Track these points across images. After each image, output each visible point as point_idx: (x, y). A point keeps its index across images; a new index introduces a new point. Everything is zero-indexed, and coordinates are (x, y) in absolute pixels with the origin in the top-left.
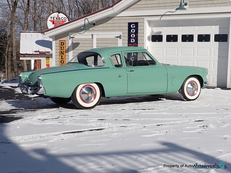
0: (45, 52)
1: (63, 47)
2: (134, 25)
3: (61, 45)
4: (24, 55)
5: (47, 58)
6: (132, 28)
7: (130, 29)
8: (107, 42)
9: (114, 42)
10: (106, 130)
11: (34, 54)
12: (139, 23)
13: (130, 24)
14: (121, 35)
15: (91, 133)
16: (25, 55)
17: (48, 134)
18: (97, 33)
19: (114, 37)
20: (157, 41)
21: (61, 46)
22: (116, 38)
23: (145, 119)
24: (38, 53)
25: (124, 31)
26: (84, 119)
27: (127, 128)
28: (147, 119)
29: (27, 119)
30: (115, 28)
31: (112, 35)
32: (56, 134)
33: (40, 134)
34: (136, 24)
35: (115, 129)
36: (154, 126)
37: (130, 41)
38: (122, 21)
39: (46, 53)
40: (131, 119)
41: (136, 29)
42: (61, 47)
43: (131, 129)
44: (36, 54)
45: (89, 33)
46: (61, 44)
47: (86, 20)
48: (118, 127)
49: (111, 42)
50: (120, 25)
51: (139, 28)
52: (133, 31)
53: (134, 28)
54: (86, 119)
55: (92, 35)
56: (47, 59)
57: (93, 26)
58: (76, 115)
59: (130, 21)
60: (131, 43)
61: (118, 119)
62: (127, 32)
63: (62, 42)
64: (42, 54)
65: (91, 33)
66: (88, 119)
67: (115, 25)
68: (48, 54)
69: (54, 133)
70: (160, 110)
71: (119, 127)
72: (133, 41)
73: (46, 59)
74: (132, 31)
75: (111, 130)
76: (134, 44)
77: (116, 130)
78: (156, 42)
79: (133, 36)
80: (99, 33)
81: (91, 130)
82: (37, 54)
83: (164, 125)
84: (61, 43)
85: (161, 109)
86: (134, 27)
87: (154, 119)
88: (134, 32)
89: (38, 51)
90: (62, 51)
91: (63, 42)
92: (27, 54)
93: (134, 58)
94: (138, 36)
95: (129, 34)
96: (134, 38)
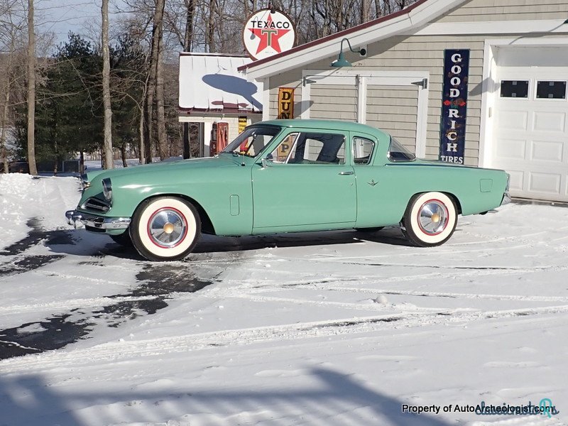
0: (238, 105)
1: (288, 103)
2: (459, 55)
3: (284, 99)
4: (189, 112)
5: (242, 119)
6: (454, 64)
7: (448, 64)
8: (393, 94)
9: (410, 94)
10: (404, 322)
11: (213, 110)
12: (471, 52)
13: (448, 53)
14: (426, 80)
15: (375, 329)
16: (191, 112)
17: (287, 326)
18: (368, 73)
19: (408, 82)
20: (514, 94)
21: (284, 101)
22: (415, 87)
23: (488, 295)
24: (221, 107)
25: (435, 71)
26: (352, 289)
27: (451, 319)
28: (492, 296)
29: (230, 286)
30: (414, 63)
31: (406, 78)
32: (303, 327)
33: (272, 327)
34: (465, 54)
35: (426, 322)
36: (509, 316)
37: (447, 95)
38: (429, 46)
39: (240, 107)
40: (455, 294)
41: (465, 65)
42: (283, 104)
43: (460, 323)
44: (216, 110)
45: (350, 72)
46: (284, 95)
47: (345, 42)
48: (431, 315)
49: (401, 94)
50: (424, 55)
51: (471, 63)
52: (456, 70)
53: (459, 64)
54: (357, 289)
55: (357, 77)
56: (242, 121)
57: (361, 55)
58: (331, 279)
59: (450, 47)
60: (450, 99)
61: (426, 293)
62: (441, 71)
63: (285, 90)
64: (230, 109)
65: (355, 73)
66: (362, 289)
67: (412, 55)
68: (244, 109)
69: (299, 326)
70: (521, 271)
71: (433, 315)
72: (455, 93)
73: (239, 121)
74: (453, 69)
75: (415, 322)
76: (456, 101)
77: (428, 323)
78: (511, 96)
79: (455, 81)
80: (374, 73)
81: (375, 321)
82: (219, 110)
83: (532, 313)
84: (284, 93)
85: (522, 269)
86: (460, 60)
87: (508, 296)
88: (459, 72)
89: (222, 103)
90: (286, 112)
91: (288, 91)
92: (194, 109)
93: (455, 133)
94: (467, 82)
95: (447, 76)
96: (458, 88)
